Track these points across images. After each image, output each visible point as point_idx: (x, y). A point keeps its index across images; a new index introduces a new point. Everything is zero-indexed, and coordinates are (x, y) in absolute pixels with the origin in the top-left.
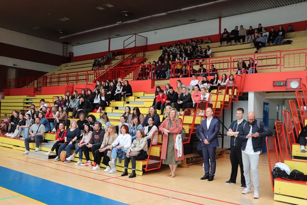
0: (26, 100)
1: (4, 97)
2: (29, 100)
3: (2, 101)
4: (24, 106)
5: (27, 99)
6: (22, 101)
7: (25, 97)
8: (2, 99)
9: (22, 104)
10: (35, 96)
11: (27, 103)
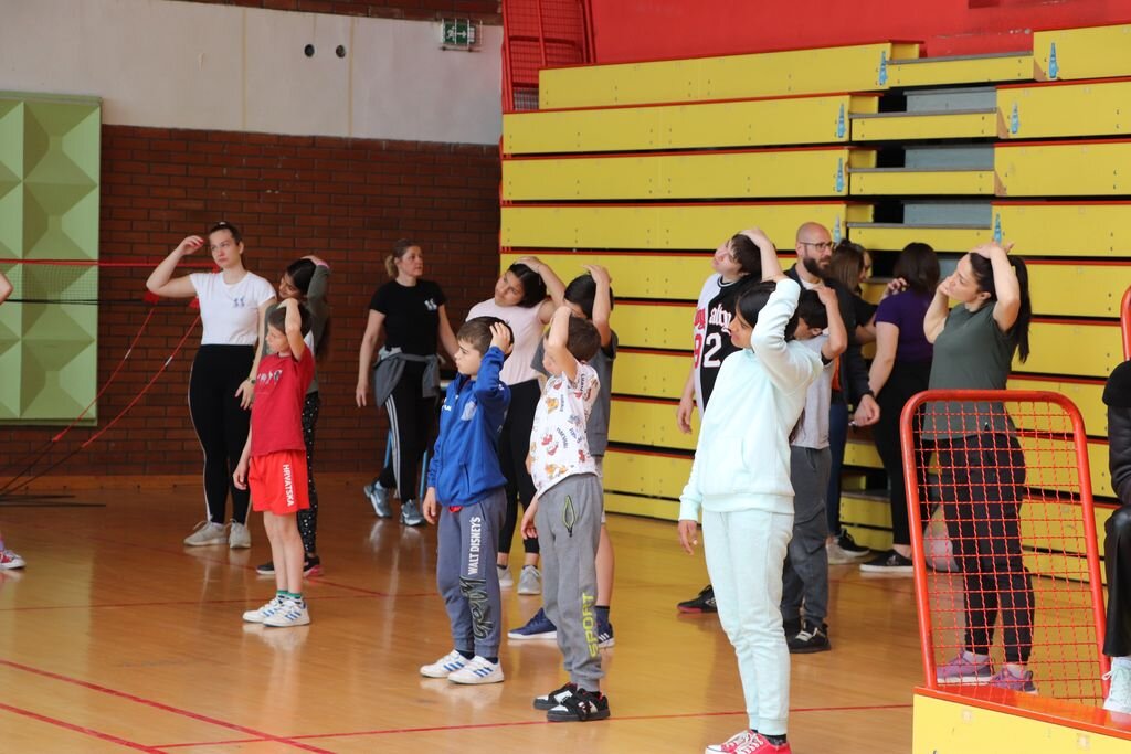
0: (873, 104)
1: (533, 88)
2: (913, 101)
3: (519, 132)
4: (851, 200)
5: (893, 101)
6: (825, 121)
7: (868, 65)
8: (510, 108)
9: (824, 173)
10: (1026, 48)
11: (891, 155)
